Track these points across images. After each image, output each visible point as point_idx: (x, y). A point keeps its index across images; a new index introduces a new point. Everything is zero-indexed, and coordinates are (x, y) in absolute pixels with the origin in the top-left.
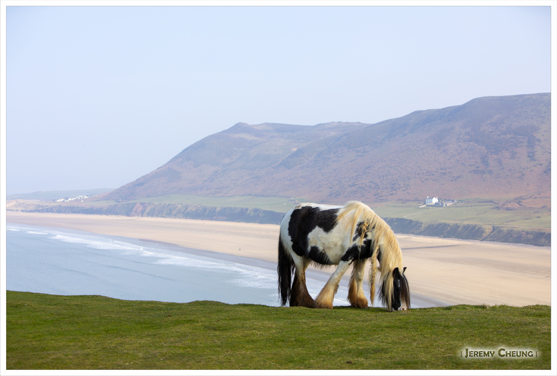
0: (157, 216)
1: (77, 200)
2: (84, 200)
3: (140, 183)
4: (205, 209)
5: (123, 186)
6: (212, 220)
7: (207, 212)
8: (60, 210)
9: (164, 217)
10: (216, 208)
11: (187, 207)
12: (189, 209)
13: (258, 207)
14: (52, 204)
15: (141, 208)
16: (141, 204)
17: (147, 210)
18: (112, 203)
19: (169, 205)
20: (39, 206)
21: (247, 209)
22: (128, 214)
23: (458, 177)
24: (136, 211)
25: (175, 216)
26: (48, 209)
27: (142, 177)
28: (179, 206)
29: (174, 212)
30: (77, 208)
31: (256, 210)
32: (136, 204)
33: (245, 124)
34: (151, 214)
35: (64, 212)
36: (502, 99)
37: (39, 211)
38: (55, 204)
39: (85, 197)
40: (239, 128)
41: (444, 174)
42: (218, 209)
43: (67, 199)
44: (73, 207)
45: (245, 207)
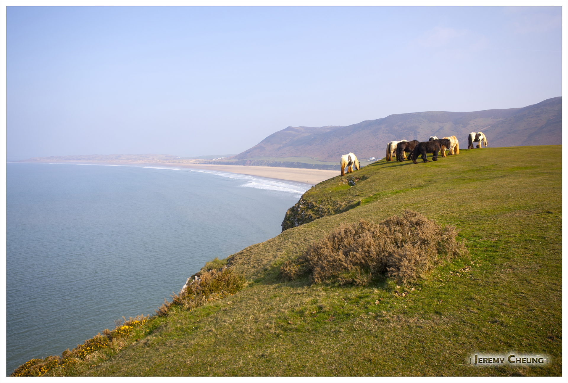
0: (256, 165)
1: (221, 159)
2: (225, 159)
3: (248, 152)
4: (276, 162)
5: (241, 153)
6: (279, 167)
7: (277, 164)
8: (215, 163)
9: (259, 166)
10: (281, 162)
11: (269, 162)
12: (270, 162)
13: (299, 162)
14: (211, 161)
15: (249, 162)
16: (249, 160)
17: (252, 163)
18: (237, 160)
19: (261, 161)
20: (206, 162)
21: (294, 162)
22: (244, 165)
23: (383, 148)
24: (247, 163)
25: (264, 165)
26: (209, 163)
27: (249, 149)
28: (265, 161)
29: (263, 164)
30: (222, 162)
31: (298, 163)
32: (247, 160)
33: (292, 127)
34: (254, 165)
35: (217, 164)
36: (402, 115)
37: (206, 164)
38: (213, 161)
39: (225, 158)
40: (289, 128)
41: (377, 147)
42: (282, 162)
43: (217, 158)
44: (220, 162)
45: (293, 161)
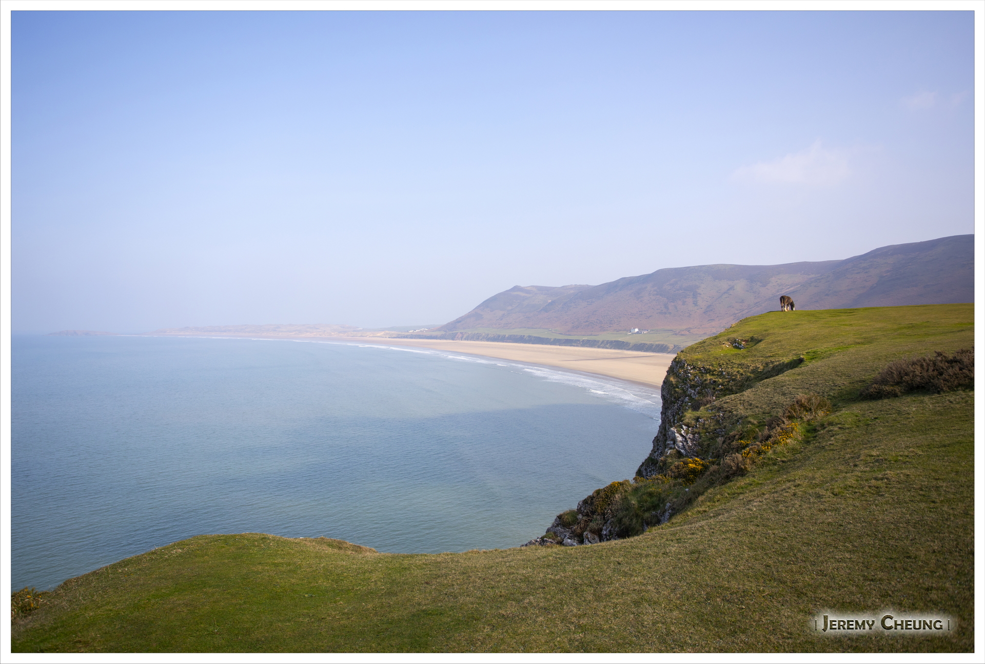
0: (470, 340)
1: (421, 331)
2: (426, 331)
4: (499, 336)
5: (449, 323)
8: (412, 337)
9: (475, 341)
10: (505, 335)
13: (531, 335)
14: (407, 334)
16: (460, 333)
18: (443, 333)
19: (477, 333)
20: (399, 335)
22: (453, 339)
23: (650, 316)
25: (481, 340)
26: (404, 336)
27: (460, 317)
28: (483, 334)
30: (423, 335)
31: (529, 336)
32: (458, 333)
33: (519, 286)
34: (467, 339)
35: (415, 338)
36: (676, 269)
37: (399, 338)
38: (409, 334)
39: (426, 329)
40: (516, 288)
41: (642, 314)
42: (507, 336)
43: (415, 330)
44: (420, 335)
45: (523, 335)
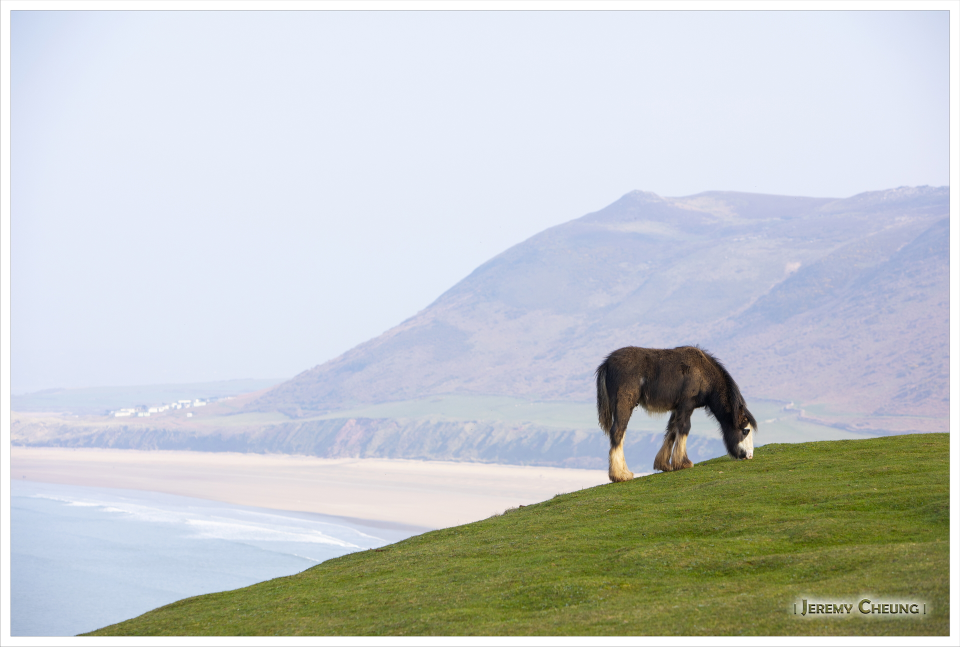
0: (406, 455)
1: (172, 412)
2: (195, 411)
3: (354, 363)
4: (542, 437)
5: (307, 373)
6: (563, 466)
7: (547, 446)
8: (125, 440)
11: (490, 431)
12: (497, 436)
14: (102, 425)
15: (358, 435)
16: (359, 421)
17: (377, 442)
18: (277, 420)
22: (322, 450)
24: (344, 443)
25: (458, 456)
26: (89, 438)
29: (454, 445)
30: (176, 433)
32: (344, 421)
34: (389, 450)
35: (139, 447)
38: (111, 424)
39: (197, 404)
40: (635, 205)
43: (145, 408)
